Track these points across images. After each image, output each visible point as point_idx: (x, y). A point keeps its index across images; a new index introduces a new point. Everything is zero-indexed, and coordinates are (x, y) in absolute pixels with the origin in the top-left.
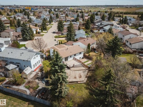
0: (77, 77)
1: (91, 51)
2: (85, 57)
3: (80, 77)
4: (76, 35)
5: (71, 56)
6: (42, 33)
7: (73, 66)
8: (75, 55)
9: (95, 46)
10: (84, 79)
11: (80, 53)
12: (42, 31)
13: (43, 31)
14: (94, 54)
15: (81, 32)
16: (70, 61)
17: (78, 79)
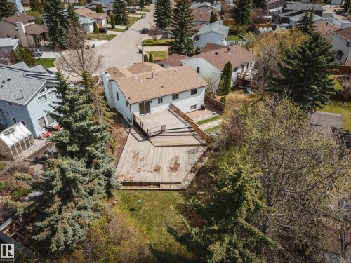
0: (165, 169)
1: (235, 88)
2: (210, 104)
3: (175, 168)
4: (198, 38)
5: (160, 100)
6: (109, 32)
7: (161, 133)
8: (175, 96)
9: (249, 73)
10: (183, 177)
11: (194, 92)
12: (113, 27)
13: (117, 27)
14: (242, 96)
15: (214, 29)
16: (158, 114)
17: (164, 177)
